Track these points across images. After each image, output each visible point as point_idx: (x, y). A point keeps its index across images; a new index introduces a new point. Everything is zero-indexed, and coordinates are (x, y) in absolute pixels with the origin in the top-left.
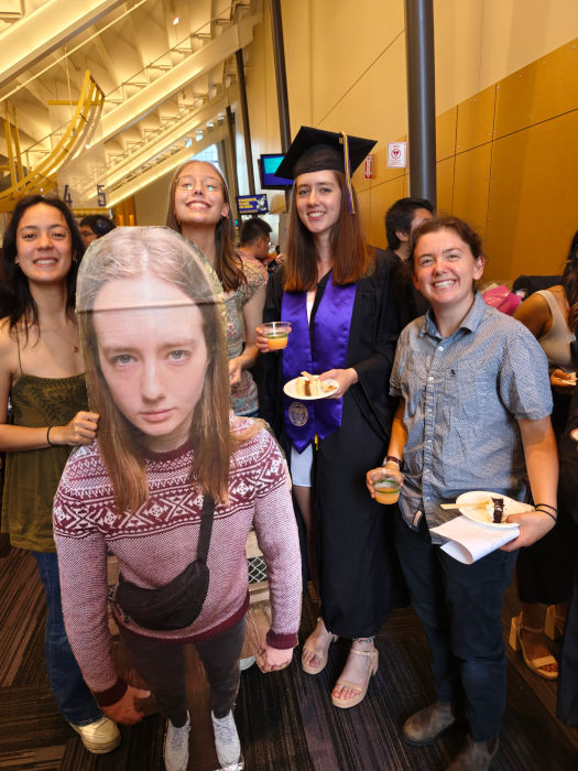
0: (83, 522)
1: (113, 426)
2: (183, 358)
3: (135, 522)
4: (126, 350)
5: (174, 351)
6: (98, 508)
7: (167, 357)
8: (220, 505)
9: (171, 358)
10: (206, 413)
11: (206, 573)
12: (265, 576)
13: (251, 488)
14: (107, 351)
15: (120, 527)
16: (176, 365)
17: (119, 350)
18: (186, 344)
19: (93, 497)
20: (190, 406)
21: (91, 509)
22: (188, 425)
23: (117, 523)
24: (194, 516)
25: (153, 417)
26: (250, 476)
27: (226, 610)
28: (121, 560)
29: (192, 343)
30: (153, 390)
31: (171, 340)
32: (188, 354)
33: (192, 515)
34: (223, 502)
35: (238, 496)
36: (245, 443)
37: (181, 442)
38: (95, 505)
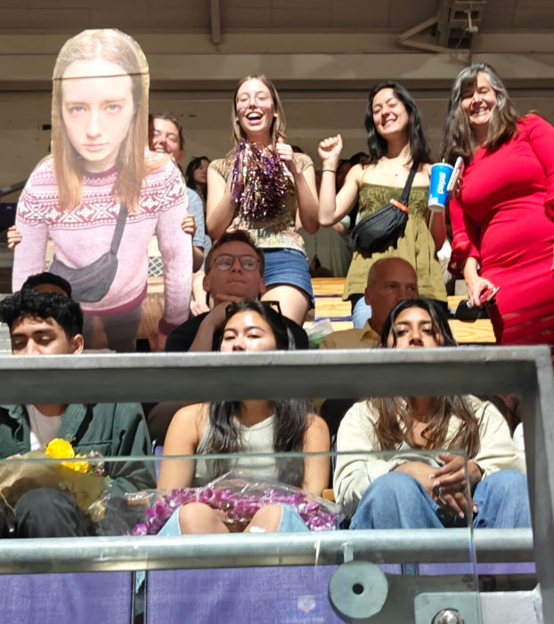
0: (36, 215)
1: (65, 153)
2: (116, 109)
3: (70, 219)
4: (80, 103)
5: (111, 105)
6: (47, 206)
7: (105, 109)
8: (131, 213)
9: (109, 110)
10: (129, 148)
11: (115, 263)
12: (161, 272)
13: (156, 203)
14: (67, 104)
15: (59, 221)
16: (111, 114)
17: (75, 103)
18: (120, 100)
19: (45, 198)
20: (118, 142)
21: (42, 207)
22: (115, 156)
23: (58, 218)
24: (112, 219)
25: (92, 148)
26: (157, 194)
27: (128, 294)
28: (56, 244)
29: (123, 100)
30: (94, 131)
31: (110, 98)
32: (120, 107)
33: (110, 218)
34: (134, 212)
35: (146, 208)
36: (155, 170)
37: (109, 166)
38: (45, 204)
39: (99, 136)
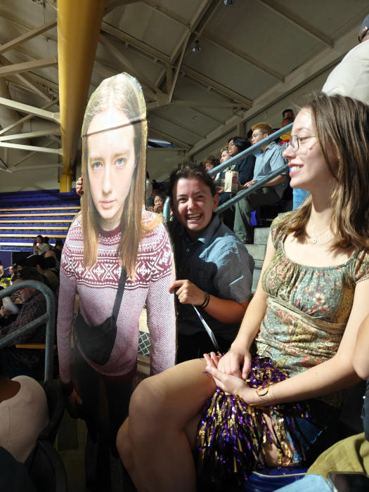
0: (71, 267)
3: (89, 276)
4: (99, 159)
6: (77, 261)
7: (115, 163)
13: (149, 271)
15: (83, 276)
16: (119, 168)
17: (95, 159)
18: (125, 153)
19: (76, 253)
23: (82, 273)
25: (105, 205)
26: (149, 261)
33: (114, 280)
36: (149, 233)
39: (110, 192)
